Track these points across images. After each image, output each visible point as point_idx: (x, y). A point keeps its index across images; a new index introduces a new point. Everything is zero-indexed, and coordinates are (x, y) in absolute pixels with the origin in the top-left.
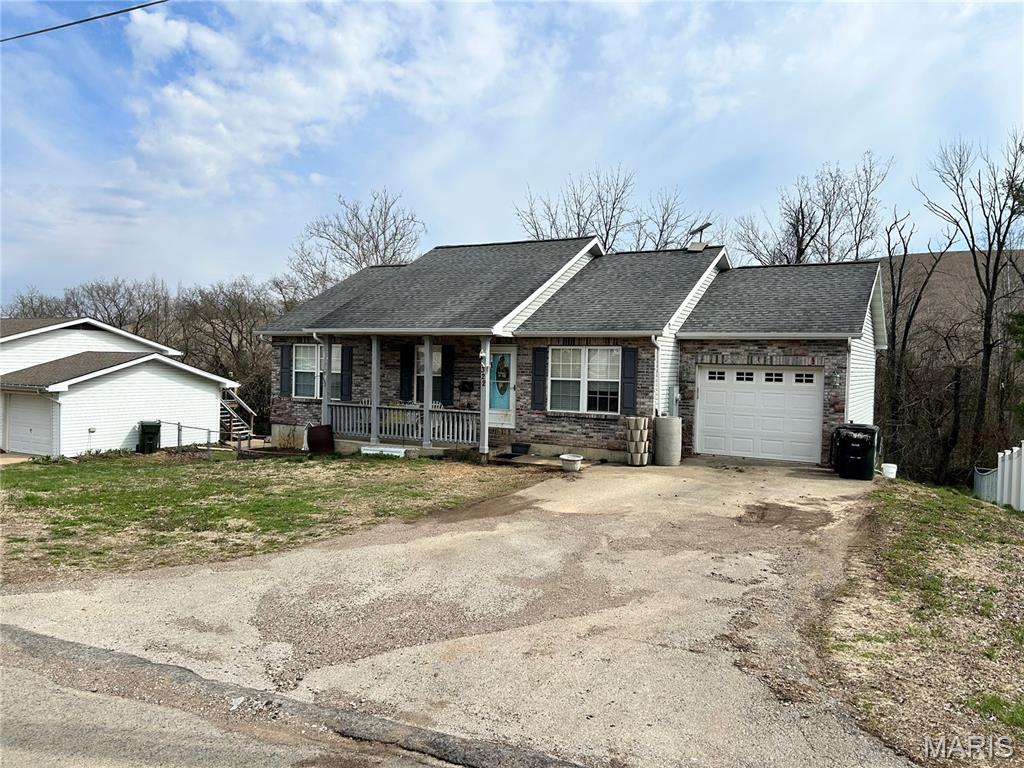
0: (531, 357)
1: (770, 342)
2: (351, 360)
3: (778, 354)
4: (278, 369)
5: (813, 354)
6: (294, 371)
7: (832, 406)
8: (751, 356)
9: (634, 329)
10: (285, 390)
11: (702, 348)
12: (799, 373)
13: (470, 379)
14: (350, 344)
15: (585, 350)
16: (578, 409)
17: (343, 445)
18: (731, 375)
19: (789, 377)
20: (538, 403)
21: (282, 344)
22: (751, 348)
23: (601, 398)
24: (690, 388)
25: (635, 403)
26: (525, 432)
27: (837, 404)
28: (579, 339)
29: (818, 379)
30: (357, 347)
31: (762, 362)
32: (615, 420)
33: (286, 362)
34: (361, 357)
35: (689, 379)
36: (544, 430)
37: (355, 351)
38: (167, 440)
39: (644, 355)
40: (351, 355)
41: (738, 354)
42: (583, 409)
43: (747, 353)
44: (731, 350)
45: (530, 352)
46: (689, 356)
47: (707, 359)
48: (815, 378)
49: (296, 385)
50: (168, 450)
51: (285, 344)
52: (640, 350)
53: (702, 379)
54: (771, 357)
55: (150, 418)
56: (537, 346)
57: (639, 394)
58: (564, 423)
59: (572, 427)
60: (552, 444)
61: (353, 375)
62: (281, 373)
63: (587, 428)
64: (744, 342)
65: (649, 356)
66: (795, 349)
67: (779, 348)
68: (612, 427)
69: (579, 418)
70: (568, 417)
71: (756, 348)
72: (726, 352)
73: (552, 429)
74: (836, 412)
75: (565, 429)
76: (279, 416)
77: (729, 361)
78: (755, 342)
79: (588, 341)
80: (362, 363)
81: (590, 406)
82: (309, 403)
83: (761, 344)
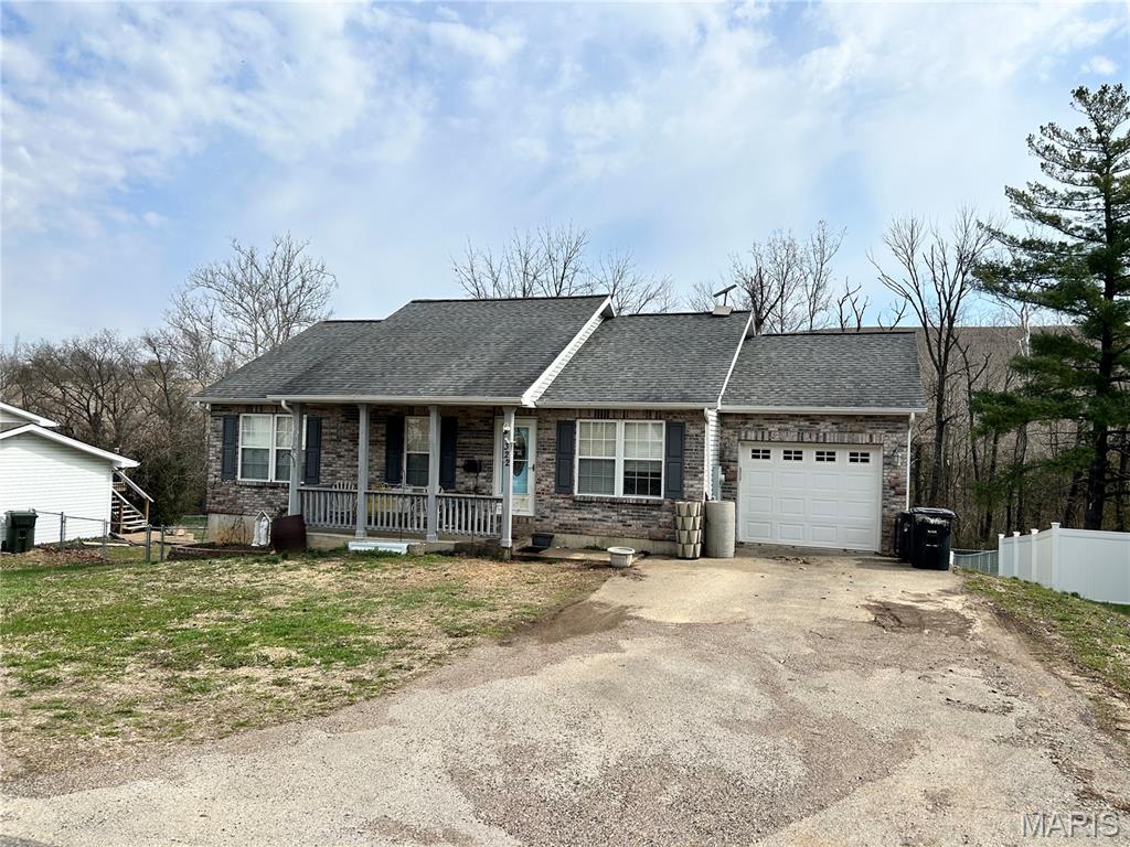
0: (554, 432)
1: (823, 417)
2: (319, 434)
3: (832, 431)
4: (219, 445)
5: (870, 431)
6: (240, 447)
7: (893, 488)
8: (801, 432)
9: (682, 400)
10: (228, 471)
11: (746, 423)
12: (853, 451)
13: (477, 458)
14: (318, 414)
15: (620, 425)
16: (613, 493)
17: (318, 540)
18: (777, 454)
19: (842, 456)
20: (564, 485)
21: (224, 413)
22: (802, 423)
23: (640, 480)
24: (733, 468)
25: (682, 485)
26: (546, 521)
27: (898, 485)
28: (615, 411)
29: (876, 458)
30: (328, 418)
31: (814, 439)
32: (658, 505)
33: (230, 436)
34: (334, 431)
35: (732, 458)
36: (572, 517)
37: (324, 423)
38: (44, 533)
39: (692, 431)
40: (320, 427)
41: (787, 430)
42: (619, 492)
43: (797, 429)
44: (778, 426)
45: (554, 426)
46: (731, 431)
47: (751, 435)
48: (871, 458)
49: (243, 465)
50: (46, 548)
51: (229, 415)
52: (687, 424)
53: (744, 458)
54: (825, 434)
55: (22, 507)
56: (560, 419)
57: (687, 476)
58: (595, 509)
59: (605, 514)
60: (581, 534)
61: (323, 452)
62: (223, 451)
63: (624, 515)
64: (793, 417)
65: (698, 431)
66: (850, 425)
67: (833, 424)
68: (655, 513)
69: (614, 504)
70: (600, 501)
71: (807, 423)
72: (774, 427)
73: (581, 516)
74: (897, 494)
75: (597, 517)
76: (219, 503)
77: (777, 438)
78: (807, 417)
79: (625, 414)
80: (335, 437)
81: (628, 488)
82: (260, 487)
83: (813, 419)
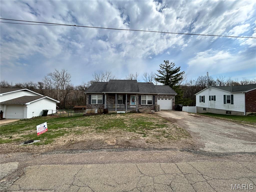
4: (88, 99)
5: (171, 96)
6: (92, 99)
7: (173, 103)
8: (164, 96)
19: (168, 99)
20: (140, 103)
21: (89, 94)
28: (146, 94)
29: (171, 99)
32: (152, 105)
33: (90, 98)
36: (141, 107)
38: (49, 113)
47: (158, 97)
49: (92, 102)
50: (49, 115)
53: (157, 99)
55: (45, 109)
56: (139, 95)
60: (143, 109)
63: (148, 107)
64: (163, 95)
67: (167, 96)
69: (146, 105)
70: (145, 105)
75: (144, 107)
76: (88, 107)
79: (148, 95)
81: (148, 104)
82: (95, 105)
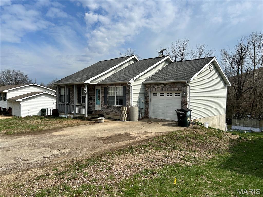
0: (104, 90)
1: (167, 83)
3: (169, 87)
5: (178, 87)
6: (60, 95)
7: (184, 103)
10: (58, 100)
11: (150, 86)
12: (176, 93)
13: (92, 96)
14: (69, 88)
15: (115, 87)
16: (114, 105)
19: (173, 94)
20: (105, 103)
22: (162, 86)
23: (119, 101)
24: (148, 98)
25: (126, 103)
26: (103, 111)
27: (185, 102)
30: (71, 88)
31: (165, 90)
33: (58, 93)
34: (71, 91)
35: (148, 96)
36: (107, 110)
40: (69, 90)
41: (159, 87)
42: (115, 104)
43: (161, 87)
44: (157, 86)
45: (103, 88)
46: (147, 88)
47: (152, 89)
48: (180, 95)
52: (127, 87)
54: (167, 88)
56: (105, 87)
57: (127, 100)
58: (111, 109)
59: (112, 110)
60: (108, 115)
61: (70, 96)
63: (115, 110)
64: (161, 84)
65: (129, 88)
67: (170, 85)
69: (114, 107)
71: (164, 85)
72: (156, 87)
73: (108, 110)
74: (185, 105)
75: (111, 110)
78: (163, 84)
81: (117, 104)
83: (165, 84)
